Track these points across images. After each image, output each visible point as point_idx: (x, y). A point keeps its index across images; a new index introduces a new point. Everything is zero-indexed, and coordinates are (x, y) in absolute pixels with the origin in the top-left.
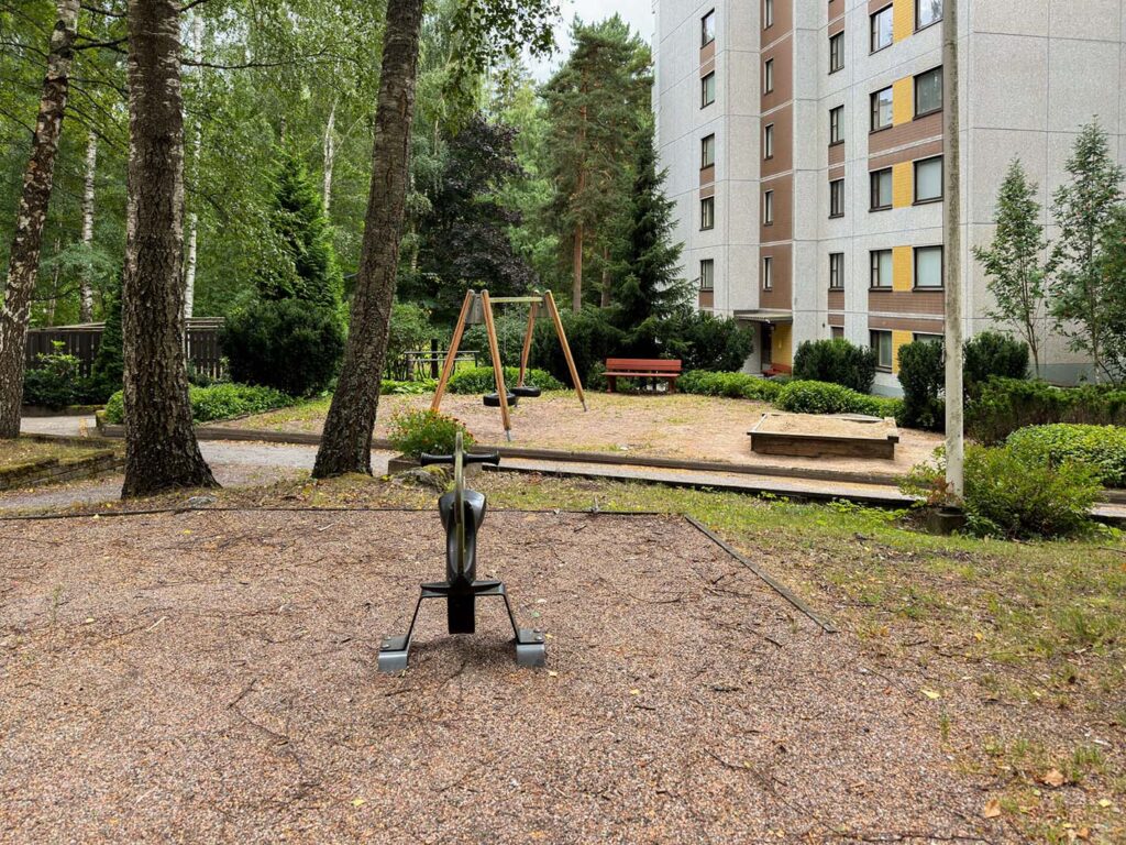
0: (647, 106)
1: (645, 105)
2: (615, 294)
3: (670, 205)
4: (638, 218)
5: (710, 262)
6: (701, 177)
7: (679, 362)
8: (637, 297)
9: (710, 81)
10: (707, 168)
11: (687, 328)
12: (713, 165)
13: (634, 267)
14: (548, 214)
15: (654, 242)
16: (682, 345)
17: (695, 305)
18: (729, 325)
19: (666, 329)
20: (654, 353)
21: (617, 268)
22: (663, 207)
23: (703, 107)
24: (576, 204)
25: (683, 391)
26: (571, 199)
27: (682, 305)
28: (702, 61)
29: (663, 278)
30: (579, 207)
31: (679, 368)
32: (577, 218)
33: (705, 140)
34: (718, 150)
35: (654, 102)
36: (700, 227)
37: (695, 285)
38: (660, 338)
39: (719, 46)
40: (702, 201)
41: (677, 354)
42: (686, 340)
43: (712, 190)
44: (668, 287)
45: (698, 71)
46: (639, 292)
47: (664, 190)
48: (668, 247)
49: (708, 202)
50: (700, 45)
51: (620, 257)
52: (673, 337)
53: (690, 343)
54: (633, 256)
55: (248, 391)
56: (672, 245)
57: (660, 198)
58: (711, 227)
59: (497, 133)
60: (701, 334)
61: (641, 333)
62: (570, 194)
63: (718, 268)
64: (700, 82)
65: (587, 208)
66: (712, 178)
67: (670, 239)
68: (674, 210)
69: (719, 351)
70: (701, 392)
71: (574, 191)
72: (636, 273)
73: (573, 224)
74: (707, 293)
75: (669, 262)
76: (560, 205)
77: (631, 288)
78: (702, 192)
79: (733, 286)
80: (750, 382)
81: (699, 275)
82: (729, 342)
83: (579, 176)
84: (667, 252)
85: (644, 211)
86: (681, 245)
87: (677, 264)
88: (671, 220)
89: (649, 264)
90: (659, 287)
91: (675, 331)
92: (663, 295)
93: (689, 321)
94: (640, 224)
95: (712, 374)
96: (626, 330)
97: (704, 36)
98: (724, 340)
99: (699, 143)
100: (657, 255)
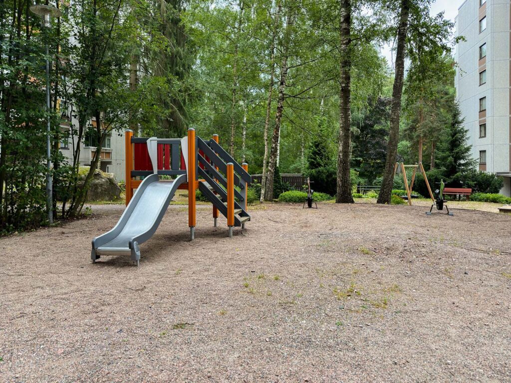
0: (452, 84)
1: (451, 83)
2: (443, 164)
3: (466, 131)
4: (453, 136)
5: (485, 151)
6: (479, 115)
7: (471, 189)
8: (452, 165)
9: (484, 74)
10: (482, 111)
11: (474, 177)
12: (485, 110)
13: (451, 154)
14: (406, 132)
15: (460, 145)
16: (471, 183)
17: (478, 169)
18: (493, 176)
19: (465, 177)
20: (460, 186)
21: (444, 155)
22: (463, 132)
23: (480, 85)
24: (420, 128)
25: (472, 200)
26: (417, 126)
27: (472, 169)
28: (480, 66)
29: (463, 158)
30: (421, 129)
31: (471, 192)
32: (420, 133)
33: (481, 99)
34: (488, 104)
35: (456, 82)
36: (479, 136)
37: (478, 161)
38: (462, 181)
39: (488, 59)
40: (480, 125)
41: (469, 186)
42: (473, 181)
43: (485, 120)
44: (466, 162)
45: (478, 70)
46: (454, 164)
47: (464, 126)
48: (466, 147)
49: (483, 126)
50: (479, 59)
51: (445, 151)
52: (468, 180)
53: (476, 183)
54: (451, 150)
55: (321, 194)
56: (467, 146)
57: (462, 129)
58: (485, 136)
59: (385, 102)
60: (480, 179)
61: (455, 178)
62: (417, 124)
63: (488, 155)
64: (479, 74)
65: (425, 130)
66: (485, 116)
67: (466, 144)
68: (468, 133)
69: (488, 186)
70: (480, 200)
71: (418, 122)
72: (453, 156)
73: (418, 136)
74: (483, 165)
75: (466, 152)
76: (413, 129)
77: (451, 162)
78: (480, 122)
79: (496, 162)
80: (501, 197)
81: (479, 157)
82: (493, 182)
83: (420, 115)
84: (465, 149)
85: (455, 134)
86: (471, 146)
87: (470, 153)
88: (467, 137)
89: (457, 153)
90: (462, 162)
91: (470, 178)
92: (463, 165)
93: (475, 175)
94: (454, 138)
95: (484, 194)
96: (448, 178)
97: (481, 55)
98: (490, 182)
99: (479, 101)
100: (461, 150)
